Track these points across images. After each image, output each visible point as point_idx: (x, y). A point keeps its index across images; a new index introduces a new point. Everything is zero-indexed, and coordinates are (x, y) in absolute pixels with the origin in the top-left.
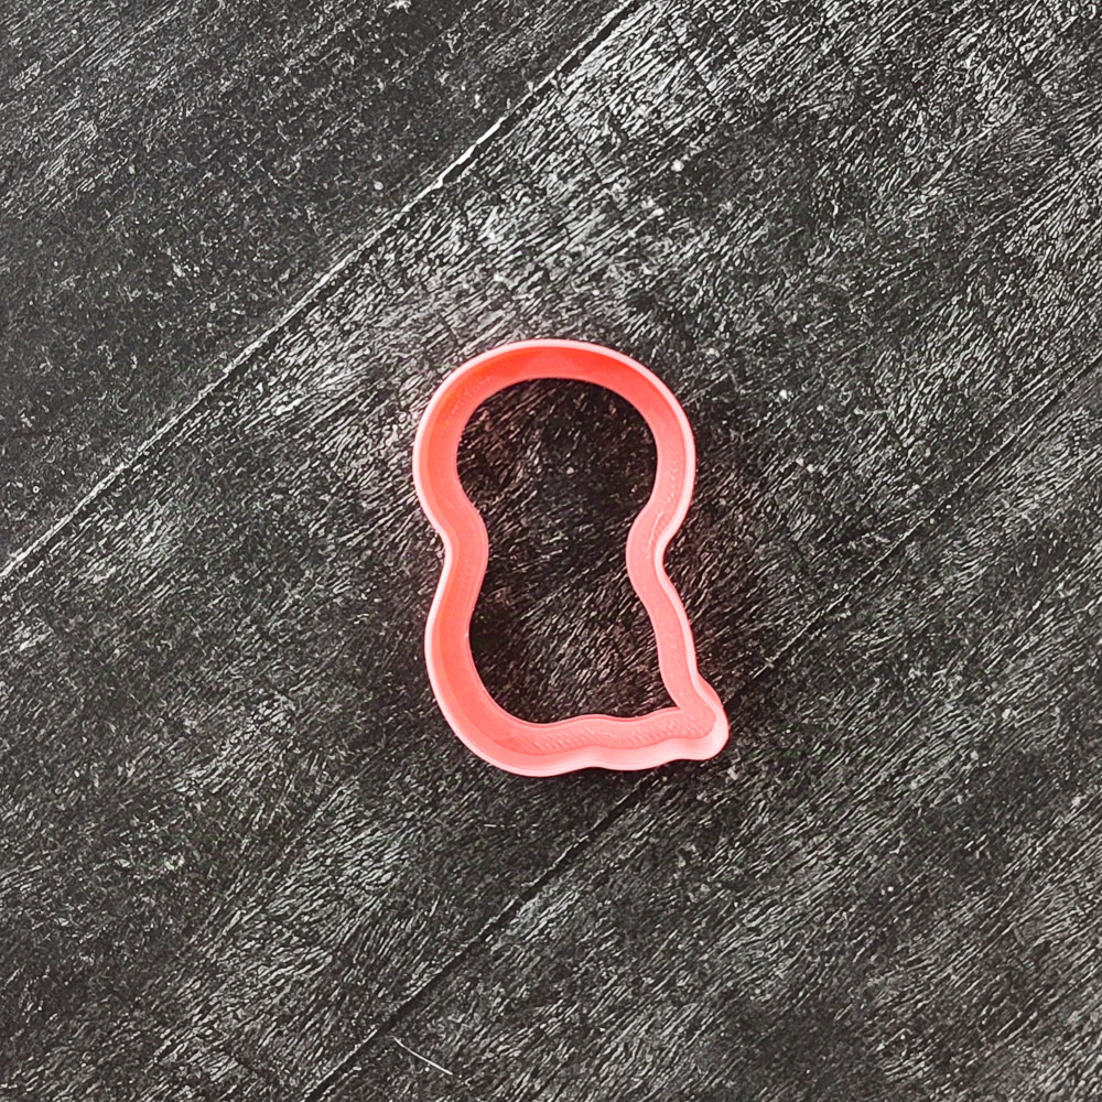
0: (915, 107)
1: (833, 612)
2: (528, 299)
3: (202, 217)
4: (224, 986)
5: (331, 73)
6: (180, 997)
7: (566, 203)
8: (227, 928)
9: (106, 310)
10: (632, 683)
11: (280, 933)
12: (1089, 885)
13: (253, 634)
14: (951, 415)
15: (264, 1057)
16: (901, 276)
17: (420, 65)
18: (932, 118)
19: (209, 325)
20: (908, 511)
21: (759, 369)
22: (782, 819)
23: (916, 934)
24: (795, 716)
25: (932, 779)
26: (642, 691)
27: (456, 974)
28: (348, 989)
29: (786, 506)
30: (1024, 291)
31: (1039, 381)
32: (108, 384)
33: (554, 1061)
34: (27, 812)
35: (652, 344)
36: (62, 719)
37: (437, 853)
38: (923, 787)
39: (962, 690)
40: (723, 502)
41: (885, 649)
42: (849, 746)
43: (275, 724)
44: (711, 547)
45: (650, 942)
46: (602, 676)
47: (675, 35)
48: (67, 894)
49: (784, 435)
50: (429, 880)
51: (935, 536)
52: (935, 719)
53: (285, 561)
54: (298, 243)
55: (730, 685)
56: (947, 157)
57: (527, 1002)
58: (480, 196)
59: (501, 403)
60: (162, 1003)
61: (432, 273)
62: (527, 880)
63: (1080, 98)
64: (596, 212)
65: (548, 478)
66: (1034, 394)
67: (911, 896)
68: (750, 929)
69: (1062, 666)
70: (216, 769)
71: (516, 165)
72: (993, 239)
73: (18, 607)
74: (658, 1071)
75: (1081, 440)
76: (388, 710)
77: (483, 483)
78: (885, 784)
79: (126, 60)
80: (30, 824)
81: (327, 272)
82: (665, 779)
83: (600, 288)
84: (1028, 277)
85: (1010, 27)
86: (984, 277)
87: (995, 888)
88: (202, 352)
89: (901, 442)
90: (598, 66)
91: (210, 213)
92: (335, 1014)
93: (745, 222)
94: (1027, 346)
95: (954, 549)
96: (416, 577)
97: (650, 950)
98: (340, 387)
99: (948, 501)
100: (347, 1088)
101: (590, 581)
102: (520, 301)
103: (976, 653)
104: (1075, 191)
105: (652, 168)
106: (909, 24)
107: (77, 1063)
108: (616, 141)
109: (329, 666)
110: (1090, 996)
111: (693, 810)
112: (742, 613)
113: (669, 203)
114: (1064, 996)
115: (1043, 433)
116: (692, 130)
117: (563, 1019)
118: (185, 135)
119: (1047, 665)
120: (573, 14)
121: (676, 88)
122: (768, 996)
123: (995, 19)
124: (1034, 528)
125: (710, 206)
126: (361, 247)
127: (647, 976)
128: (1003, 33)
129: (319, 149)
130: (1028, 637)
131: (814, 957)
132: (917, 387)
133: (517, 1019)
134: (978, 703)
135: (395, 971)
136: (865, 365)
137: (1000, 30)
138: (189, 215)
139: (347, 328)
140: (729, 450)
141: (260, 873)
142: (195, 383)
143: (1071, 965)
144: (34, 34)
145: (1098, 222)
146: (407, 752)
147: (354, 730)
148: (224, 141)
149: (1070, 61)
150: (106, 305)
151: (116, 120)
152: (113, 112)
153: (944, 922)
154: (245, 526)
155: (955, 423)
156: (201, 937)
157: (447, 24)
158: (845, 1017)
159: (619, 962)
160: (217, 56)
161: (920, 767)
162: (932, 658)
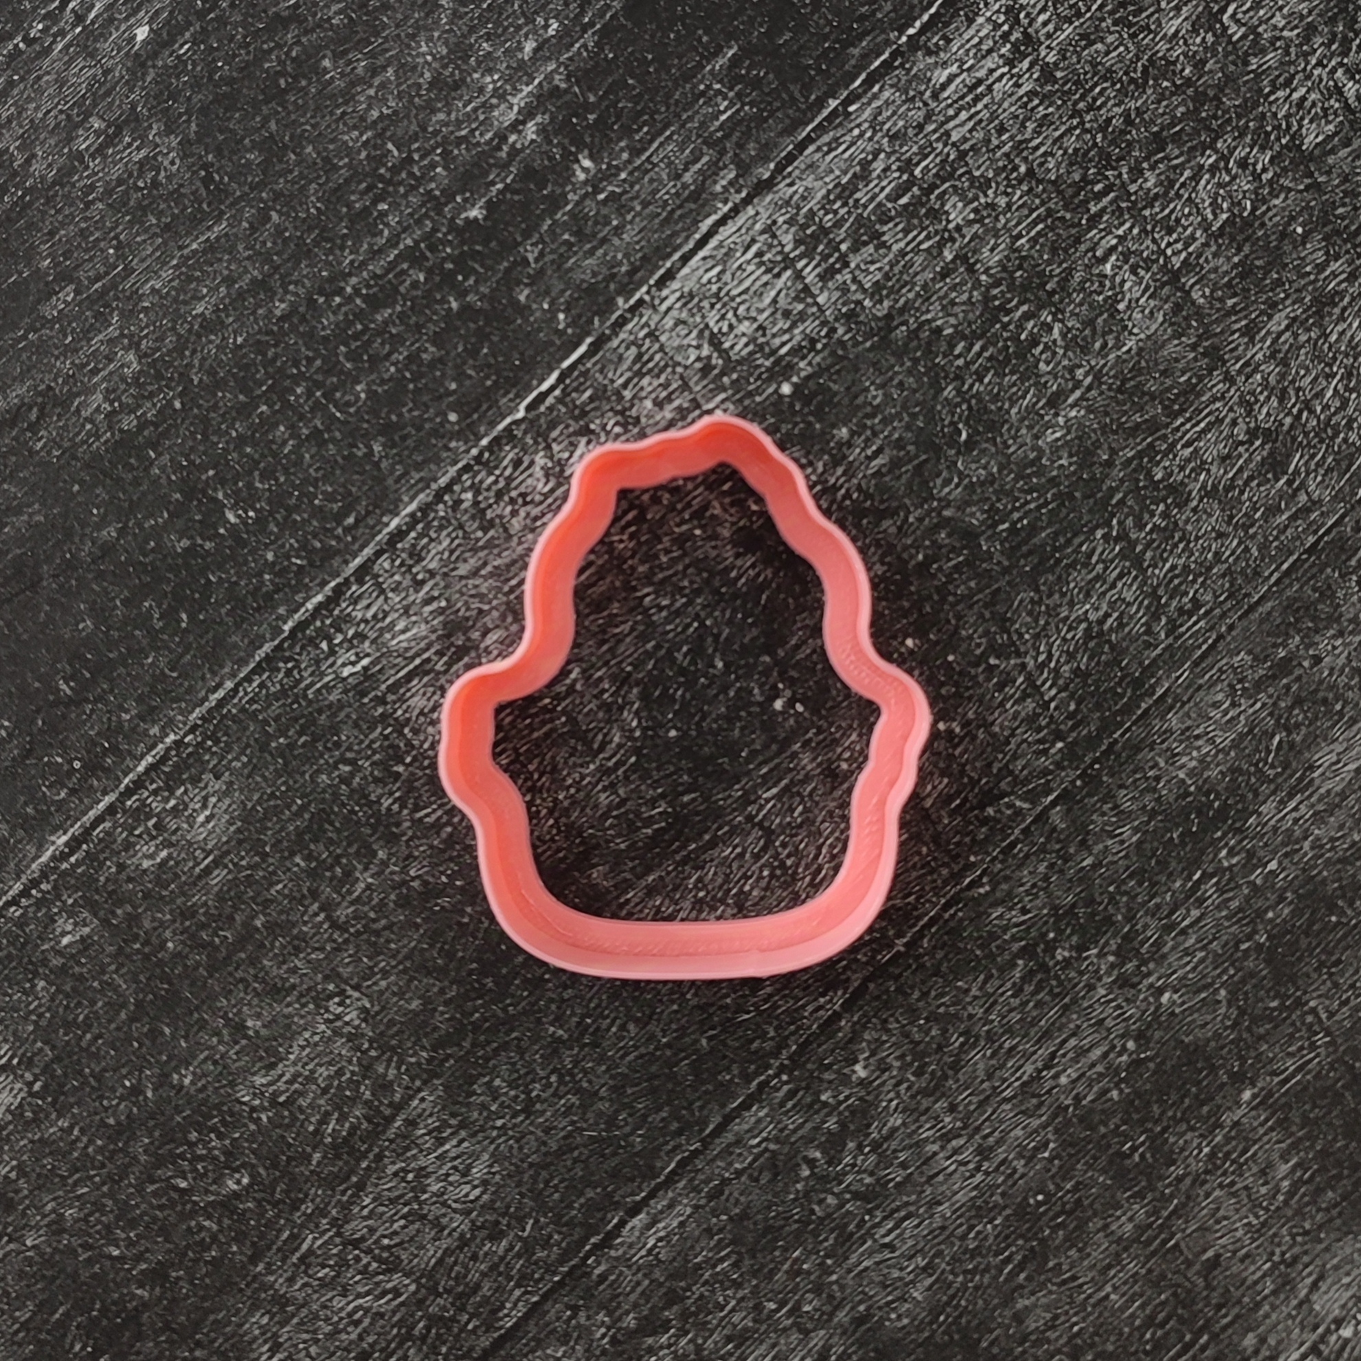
0: (1049, 319)
1: (969, 887)
2: (621, 541)
3: (257, 456)
4: (295, 1321)
5: (397, 291)
6: (246, 1333)
8: (298, 1255)
9: (152, 563)
11: (357, 1259)
12: (1263, 1190)
13: (322, 923)
14: (1098, 663)
16: (1039, 508)
17: (498, 282)
18: (1069, 330)
19: (267, 577)
20: (1051, 772)
21: (882, 615)
22: (917, 1120)
23: (1070, 1248)
24: (929, 1004)
25: (1083, 1074)
27: (556, 1302)
28: (433, 1320)
30: (1176, 523)
31: (1195, 623)
32: (155, 644)
34: (72, 1127)
35: (762, 588)
36: (110, 1021)
37: (531, 1165)
38: (1074, 1081)
39: (1115, 972)
40: (844, 766)
41: (1029, 928)
42: (990, 1038)
43: (347, 1023)
44: (831, 817)
45: (772, 1261)
47: (780, 244)
48: (118, 1219)
50: (522, 1195)
51: (1081, 801)
52: (1085, 1004)
53: (356, 840)
54: (364, 482)
55: (855, 972)
56: (1087, 374)
57: (636, 1331)
58: (567, 427)
59: (594, 659)
60: (226, 1341)
61: (514, 513)
62: (633, 1194)
63: (1235, 305)
65: (649, 742)
66: (1190, 637)
67: (1064, 1204)
68: (885, 1246)
69: (1226, 943)
70: (281, 1076)
71: (605, 391)
72: (1140, 465)
73: (58, 897)
75: (1244, 689)
76: (474, 1006)
77: (575, 749)
78: (1032, 1079)
79: (170, 281)
80: (74, 1142)
81: (397, 515)
82: (784, 1078)
83: (701, 527)
84: (1181, 506)
85: (1154, 227)
86: (1131, 507)
87: (1157, 1194)
88: (258, 610)
89: (1042, 695)
90: (695, 279)
91: (266, 452)
92: (420, 1350)
93: (863, 450)
94: (1180, 584)
95: (1104, 814)
97: (771, 1271)
98: (414, 643)
99: (1096, 761)
101: (697, 858)
103: (1130, 930)
104: (1231, 410)
105: (758, 391)
106: (1041, 226)
108: (717, 361)
109: (406, 958)
110: (1267, 1316)
111: (817, 1112)
113: (777, 430)
114: (1237, 1317)
115: (1201, 681)
116: (801, 348)
117: (675, 1352)
118: (236, 365)
119: (1211, 942)
120: (667, 221)
121: (782, 302)
122: (906, 1321)
123: (1138, 218)
124: (1192, 789)
125: (823, 433)
126: (434, 486)
127: (769, 1300)
128: (1147, 234)
129: (386, 376)
130: (1188, 910)
131: (956, 1275)
132: (1059, 631)
133: (623, 1352)
134: (1134, 986)
135: (486, 1300)
136: (1000, 608)
137: (1144, 231)
138: (242, 455)
139: (420, 577)
140: (849, 707)
141: (333, 1190)
142: (252, 642)
143: (1245, 1279)
144: (67, 254)
145: (1258, 443)
146: (496, 1052)
147: (436, 1029)
148: (280, 370)
149: (1223, 264)
150: (150, 558)
151: (159, 349)
152: (156, 340)
153: (1101, 1234)
154: (310, 802)
155: (1101, 673)
156: (269, 1264)
157: (527, 235)
158: (992, 1344)
159: (737, 1285)
160: (271, 276)
161: (1072, 1059)
162: (1082, 936)
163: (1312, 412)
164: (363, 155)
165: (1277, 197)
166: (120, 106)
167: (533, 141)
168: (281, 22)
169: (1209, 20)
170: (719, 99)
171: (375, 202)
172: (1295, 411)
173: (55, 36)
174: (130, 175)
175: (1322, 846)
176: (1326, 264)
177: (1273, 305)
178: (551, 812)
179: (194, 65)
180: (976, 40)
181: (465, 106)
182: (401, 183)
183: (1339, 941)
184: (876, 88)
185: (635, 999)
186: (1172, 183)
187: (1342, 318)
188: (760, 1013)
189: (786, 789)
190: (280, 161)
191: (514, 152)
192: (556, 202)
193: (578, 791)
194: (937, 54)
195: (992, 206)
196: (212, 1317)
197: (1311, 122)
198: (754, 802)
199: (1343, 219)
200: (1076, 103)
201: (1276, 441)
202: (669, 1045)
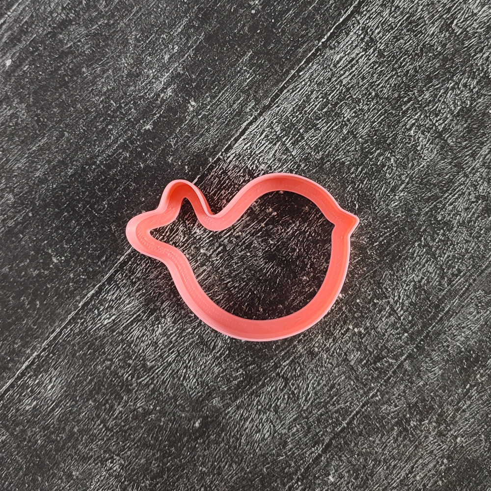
0: (389, 155)
1: (372, 397)
2: (217, 260)
3: (64, 234)
5: (118, 162)
9: (23, 281)
10: (281, 438)
13: (102, 429)
14: (420, 299)
16: (390, 235)
17: (159, 155)
18: (398, 159)
19: (71, 284)
20: (403, 347)
24: (359, 448)
25: (427, 474)
26: (285, 442)
29: (346, 349)
30: (448, 238)
32: (27, 315)
35: (277, 276)
36: (16, 476)
38: (422, 478)
39: (437, 430)
40: (316, 349)
41: (398, 413)
42: (385, 461)
43: (115, 471)
44: (312, 371)
46: (266, 436)
47: (275, 131)
49: (342, 315)
51: (417, 357)
52: (425, 445)
53: (114, 392)
54: (108, 242)
55: (326, 436)
56: (407, 177)
63: (466, 144)
65: (233, 345)
66: (458, 285)
69: (483, 415)
72: (431, 214)
76: (167, 460)
77: (203, 349)
78: (404, 478)
79: (25, 164)
81: (123, 255)
82: (300, 483)
83: (250, 252)
84: (449, 230)
85: (430, 114)
86: (429, 232)
88: (68, 298)
89: (397, 314)
90: (241, 148)
91: (67, 232)
93: (315, 215)
94: (452, 263)
95: (426, 362)
96: (175, 396)
98: (133, 309)
99: (422, 340)
101: (257, 392)
102: (213, 261)
103: (441, 411)
106: (383, 117)
109: (139, 440)
112: (329, 402)
113: (279, 209)
115: (463, 304)
118: (53, 197)
119: (476, 415)
120: (228, 125)
121: (277, 155)
123: (423, 111)
124: (463, 349)
125: (298, 209)
128: (427, 117)
129: (115, 197)
130: (465, 401)
132: (403, 287)
134: (444, 436)
136: (377, 278)
137: (426, 116)
138: (58, 234)
139: (134, 280)
142: (66, 312)
145: (480, 202)
146: (178, 479)
147: (152, 471)
148: (71, 197)
149: (459, 128)
150: (23, 279)
151: (21, 192)
152: (20, 189)
154: (94, 378)
155: (421, 303)
157: (170, 134)
160: (66, 159)
161: (421, 469)
162: (421, 415)
164: (101, 106)
165: (480, 98)
167: (170, 96)
168: (64, 55)
169: (447, 26)
170: (246, 73)
171: (107, 126)
177: (483, 143)
178: (195, 376)
179: (30, 74)
180: (350, 42)
181: (142, 83)
182: (117, 117)
184: (311, 64)
185: (235, 454)
186: (436, 96)
188: (287, 456)
189: (292, 361)
190: (68, 111)
191: (163, 101)
192: (181, 120)
193: (205, 367)
194: (334, 48)
195: (362, 110)
198: (280, 367)
200: (393, 65)
201: (487, 201)
202: (250, 472)
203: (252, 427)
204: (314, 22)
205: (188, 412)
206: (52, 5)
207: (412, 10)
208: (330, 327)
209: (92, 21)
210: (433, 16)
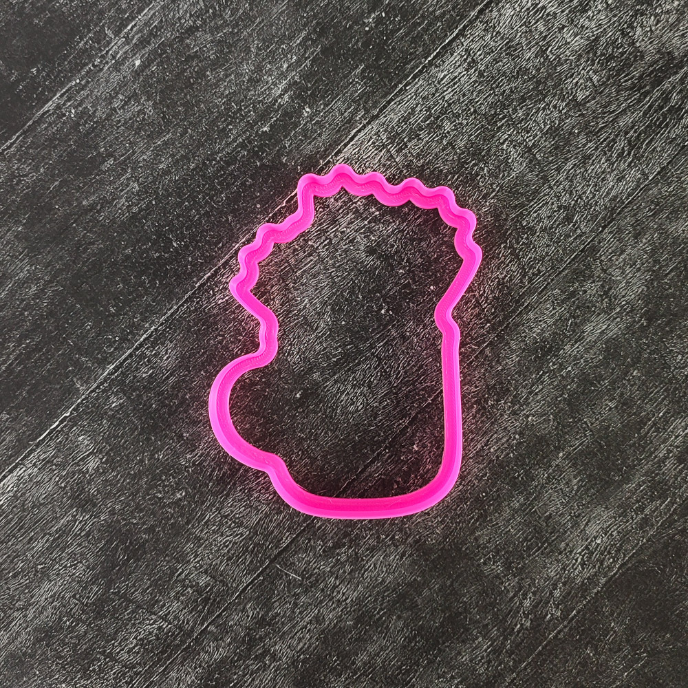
0: (483, 165)
2: (323, 252)
3: (184, 222)
4: (204, 546)
5: (236, 159)
6: (185, 551)
7: (338, 211)
8: (204, 521)
9: (145, 262)
10: (372, 411)
11: (227, 523)
12: (567, 490)
14: (502, 294)
15: (221, 575)
16: (480, 237)
17: (275, 155)
18: (490, 170)
19: (189, 267)
20: (486, 335)
21: (421, 277)
23: (495, 513)
25: (500, 448)
26: (376, 414)
27: (302, 537)
28: (256, 545)
30: (531, 241)
31: (539, 279)
32: (147, 293)
33: (345, 572)
34: (117, 475)
35: (376, 268)
36: (131, 435)
38: (496, 451)
39: (511, 409)
40: (408, 334)
41: (478, 393)
44: (403, 353)
46: (359, 408)
47: (381, 138)
48: (136, 509)
51: (497, 345)
52: (500, 422)
54: (225, 231)
55: (413, 410)
56: (497, 186)
57: (332, 548)
60: (178, 553)
63: (553, 159)
64: (350, 214)
65: (334, 326)
66: (537, 284)
67: (493, 496)
69: (553, 398)
70: (197, 454)
72: (517, 220)
73: (111, 389)
74: (388, 574)
75: (557, 303)
76: (270, 426)
77: (306, 329)
78: (480, 450)
79: (150, 156)
80: (119, 480)
81: (238, 243)
82: (387, 451)
83: (353, 246)
84: (533, 235)
85: (522, 131)
86: (514, 236)
87: (528, 492)
88: (186, 278)
89: (482, 306)
90: (349, 153)
91: (188, 220)
92: (251, 556)
94: (533, 264)
95: (506, 350)
96: (280, 369)
97: (383, 524)
99: (502, 330)
100: (257, 587)
101: (353, 369)
102: (319, 252)
103: (516, 393)
104: (551, 199)
106: (479, 131)
107: (142, 580)
109: (244, 408)
110: (569, 536)
111: (400, 464)
112: (417, 380)
114: (558, 536)
115: (541, 300)
117: (348, 554)
118: (176, 187)
119: (547, 398)
120: (338, 131)
121: (382, 161)
122: (434, 541)
123: (516, 128)
124: (539, 340)
127: (383, 535)
129: (233, 191)
130: (538, 386)
131: (453, 524)
132: (488, 282)
133: (328, 555)
134: (518, 415)
135: (276, 537)
137: (518, 132)
138: (179, 221)
141: (217, 497)
142: (184, 291)
143: (561, 523)
144: (111, 146)
145: (561, 211)
146: (278, 443)
147: (255, 435)
148: (193, 189)
149: (548, 144)
151: (146, 182)
152: (145, 178)
153: (507, 507)
154: (207, 351)
155: (504, 298)
156: (193, 525)
157: (285, 137)
158: (466, 549)
159: (370, 529)
160: (188, 154)
161: (495, 442)
162: (498, 396)
163: (582, 199)
164: (223, 107)
165: (568, 119)
166: (130, 90)
167: (287, 102)
168: (190, 58)
169: (542, 53)
170: (358, 85)
171: (227, 126)
172: (575, 199)
173: (104, 64)
174: (134, 116)
175: (588, 361)
176: (586, 144)
177: (568, 159)
178: (298, 353)
179: (158, 74)
180: (454, 62)
181: (261, 89)
182: (237, 118)
183: (595, 396)
184: (417, 80)
185: (331, 422)
186: (528, 115)
187: (593, 164)
188: (378, 427)
189: (386, 343)
190: (191, 110)
191: (280, 106)
192: (296, 125)
193: (308, 345)
194: (439, 67)
195: (461, 124)
196: (172, 545)
197: (580, 91)
198: (374, 348)
199: (593, 127)
200: (492, 85)
201: (568, 210)
202: (343, 439)
203: (348, 399)
204: (422, 42)
205: (289, 384)
206: (181, 12)
207: (511, 36)
208: (421, 315)
209: (218, 29)
210: (530, 42)
